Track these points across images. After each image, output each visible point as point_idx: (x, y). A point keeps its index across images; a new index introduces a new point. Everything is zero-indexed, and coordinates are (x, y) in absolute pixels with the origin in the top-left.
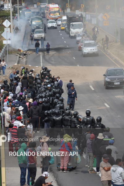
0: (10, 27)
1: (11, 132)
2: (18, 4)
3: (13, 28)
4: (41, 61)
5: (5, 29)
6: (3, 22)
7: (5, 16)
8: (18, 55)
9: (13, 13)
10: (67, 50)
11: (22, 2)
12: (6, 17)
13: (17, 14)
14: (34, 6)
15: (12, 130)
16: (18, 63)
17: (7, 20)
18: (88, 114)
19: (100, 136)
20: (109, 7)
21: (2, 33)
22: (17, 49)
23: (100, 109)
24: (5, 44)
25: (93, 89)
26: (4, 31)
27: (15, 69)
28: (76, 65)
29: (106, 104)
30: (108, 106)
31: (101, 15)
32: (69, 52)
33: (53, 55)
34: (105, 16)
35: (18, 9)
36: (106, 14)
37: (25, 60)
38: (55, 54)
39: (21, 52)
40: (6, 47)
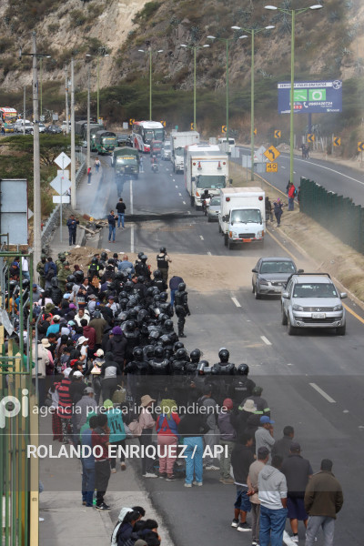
0: (69, 167)
1: (59, 391)
2: (89, 121)
3: (76, 171)
4: (132, 243)
5: (59, 172)
6: (55, 157)
7: (60, 145)
8: (84, 227)
9: (76, 139)
10: (187, 219)
11: (98, 118)
12: (63, 148)
13: (85, 142)
14: (122, 126)
15: (61, 388)
16: (83, 244)
17: (63, 154)
18: (224, 358)
19: (249, 406)
20: (279, 134)
21: (52, 180)
22: (82, 214)
23: (251, 349)
24: (57, 204)
25: (238, 305)
26: (55, 175)
27: (75, 258)
28: (205, 253)
29: (264, 338)
30: (268, 342)
31: (262, 149)
32: (192, 223)
33: (158, 229)
34: (270, 151)
35: (88, 131)
36: (272, 148)
37: (97, 238)
38: (162, 227)
39: (91, 221)
40: (58, 211)
